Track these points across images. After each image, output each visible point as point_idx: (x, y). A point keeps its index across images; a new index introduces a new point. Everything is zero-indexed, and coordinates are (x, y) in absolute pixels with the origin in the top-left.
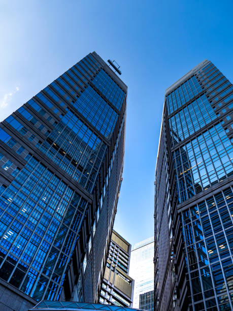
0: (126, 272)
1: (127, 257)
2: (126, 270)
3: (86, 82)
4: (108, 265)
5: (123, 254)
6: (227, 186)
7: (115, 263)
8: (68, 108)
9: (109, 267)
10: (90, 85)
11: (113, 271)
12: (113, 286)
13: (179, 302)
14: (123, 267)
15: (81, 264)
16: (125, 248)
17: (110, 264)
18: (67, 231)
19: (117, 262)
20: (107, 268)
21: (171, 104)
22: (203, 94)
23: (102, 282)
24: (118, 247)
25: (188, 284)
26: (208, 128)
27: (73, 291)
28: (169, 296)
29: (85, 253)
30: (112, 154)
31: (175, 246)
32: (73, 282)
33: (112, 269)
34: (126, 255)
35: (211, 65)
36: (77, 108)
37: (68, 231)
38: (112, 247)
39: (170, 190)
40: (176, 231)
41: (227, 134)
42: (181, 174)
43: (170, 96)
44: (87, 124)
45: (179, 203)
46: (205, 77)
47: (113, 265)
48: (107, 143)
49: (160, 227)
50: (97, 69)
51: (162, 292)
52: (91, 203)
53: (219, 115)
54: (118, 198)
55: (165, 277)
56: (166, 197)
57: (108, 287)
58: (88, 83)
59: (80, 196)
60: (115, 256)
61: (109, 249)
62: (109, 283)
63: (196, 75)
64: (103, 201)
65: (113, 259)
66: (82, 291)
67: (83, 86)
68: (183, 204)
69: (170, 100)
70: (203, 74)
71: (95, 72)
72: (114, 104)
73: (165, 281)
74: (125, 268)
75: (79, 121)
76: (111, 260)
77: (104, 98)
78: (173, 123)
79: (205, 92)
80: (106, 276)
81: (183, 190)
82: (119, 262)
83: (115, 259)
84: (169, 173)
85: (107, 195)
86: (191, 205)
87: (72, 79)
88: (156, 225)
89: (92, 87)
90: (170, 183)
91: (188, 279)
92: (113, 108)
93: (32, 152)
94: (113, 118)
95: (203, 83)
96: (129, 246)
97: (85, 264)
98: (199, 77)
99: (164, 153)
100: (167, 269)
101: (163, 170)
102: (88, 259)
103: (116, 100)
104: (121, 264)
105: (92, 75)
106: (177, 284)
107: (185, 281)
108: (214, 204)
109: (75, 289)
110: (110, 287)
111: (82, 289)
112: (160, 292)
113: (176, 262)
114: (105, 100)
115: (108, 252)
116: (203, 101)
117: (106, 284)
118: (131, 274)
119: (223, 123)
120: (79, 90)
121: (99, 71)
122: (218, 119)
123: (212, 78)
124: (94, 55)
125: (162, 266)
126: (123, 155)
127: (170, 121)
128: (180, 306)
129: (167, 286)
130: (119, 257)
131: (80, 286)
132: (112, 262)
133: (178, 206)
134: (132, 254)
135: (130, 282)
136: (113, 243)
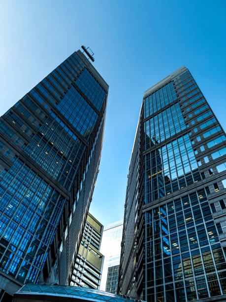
0: (98, 249)
1: (99, 236)
2: (97, 247)
3: (70, 83)
4: (82, 242)
5: (96, 234)
6: (186, 194)
7: (88, 241)
8: (52, 110)
9: (82, 245)
10: (74, 86)
11: (86, 248)
12: (85, 261)
13: (137, 283)
14: (95, 245)
15: (58, 250)
16: (98, 228)
17: (84, 242)
18: (46, 224)
19: (90, 240)
20: (81, 245)
21: (147, 107)
22: (177, 102)
23: (76, 257)
24: (91, 228)
25: (144, 272)
26: (177, 137)
27: (50, 271)
28: (130, 277)
29: (62, 241)
30: (90, 152)
31: (138, 238)
32: (51, 265)
33: (86, 246)
34: (99, 234)
35: (188, 73)
36: (59, 109)
37: (48, 224)
38: (87, 227)
39: (139, 189)
40: (141, 226)
41: (192, 145)
42: (149, 177)
43: (147, 99)
44: (68, 125)
45: (144, 203)
46: (181, 85)
47: (87, 243)
48: (85, 143)
49: (129, 217)
50: (81, 69)
51: (125, 272)
52: (68, 199)
53: (188, 126)
54: (94, 187)
55: (129, 261)
56: (135, 193)
57: (81, 261)
58: (72, 84)
59: (59, 193)
60: (89, 235)
61: (83, 232)
62: (82, 258)
63: (173, 81)
64: (80, 195)
65: (87, 238)
66: (58, 270)
67: (66, 87)
68: (148, 205)
69: (147, 103)
70: (180, 81)
71: (79, 72)
72: (95, 105)
73: (128, 264)
74: (97, 246)
75: (61, 122)
76: (85, 238)
77: (86, 98)
78: (148, 127)
79: (180, 101)
80: (80, 252)
81: (150, 193)
82: (92, 240)
83: (89, 237)
84: (140, 173)
85: (84, 188)
86: (154, 207)
87: (57, 80)
88: (125, 214)
89: (75, 88)
90: (139, 182)
91: (144, 268)
92: (94, 108)
93: (18, 154)
94: (93, 118)
95: (179, 91)
96: (102, 226)
97: (61, 249)
98: (176, 84)
99: (138, 153)
100: (131, 255)
101: (135, 168)
102: (63, 245)
103: (96, 100)
104: (94, 242)
105: (76, 75)
106: (137, 270)
107: (143, 270)
108: (173, 207)
109: (52, 270)
110: (83, 261)
111: (58, 269)
112: (124, 272)
113: (137, 252)
114: (86, 101)
115: (82, 235)
116: (176, 109)
117: (80, 259)
118: (102, 251)
119: (190, 134)
120: (62, 91)
121: (83, 70)
122: (186, 130)
123: (187, 87)
124: (78, 53)
125: (127, 251)
126: (101, 150)
127: (145, 125)
128: (137, 287)
129: (129, 269)
130: (92, 236)
131: (56, 266)
132: (86, 240)
133: (143, 207)
134: (104, 234)
135: (101, 257)
136: (88, 224)
